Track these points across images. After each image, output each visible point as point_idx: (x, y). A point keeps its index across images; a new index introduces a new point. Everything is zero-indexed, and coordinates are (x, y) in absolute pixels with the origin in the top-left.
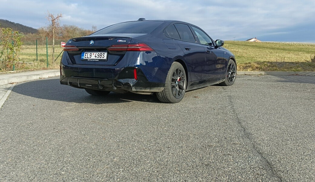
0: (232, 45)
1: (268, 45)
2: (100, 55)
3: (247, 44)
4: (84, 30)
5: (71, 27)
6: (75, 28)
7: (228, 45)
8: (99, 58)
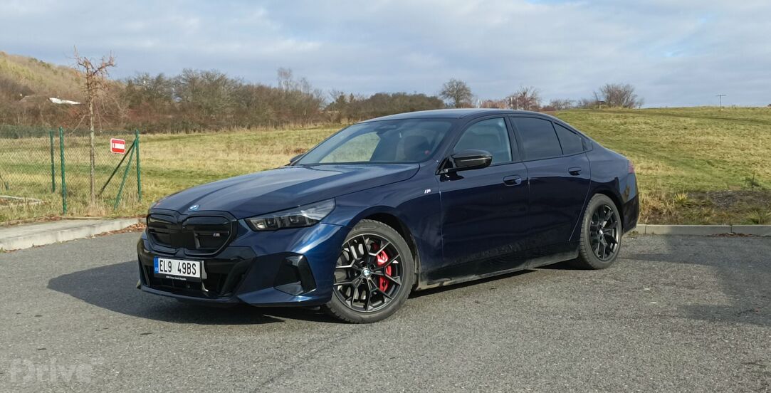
0: (707, 121)
3: (760, 118)
4: (245, 84)
5: (208, 75)
6: (218, 80)
7: (694, 121)
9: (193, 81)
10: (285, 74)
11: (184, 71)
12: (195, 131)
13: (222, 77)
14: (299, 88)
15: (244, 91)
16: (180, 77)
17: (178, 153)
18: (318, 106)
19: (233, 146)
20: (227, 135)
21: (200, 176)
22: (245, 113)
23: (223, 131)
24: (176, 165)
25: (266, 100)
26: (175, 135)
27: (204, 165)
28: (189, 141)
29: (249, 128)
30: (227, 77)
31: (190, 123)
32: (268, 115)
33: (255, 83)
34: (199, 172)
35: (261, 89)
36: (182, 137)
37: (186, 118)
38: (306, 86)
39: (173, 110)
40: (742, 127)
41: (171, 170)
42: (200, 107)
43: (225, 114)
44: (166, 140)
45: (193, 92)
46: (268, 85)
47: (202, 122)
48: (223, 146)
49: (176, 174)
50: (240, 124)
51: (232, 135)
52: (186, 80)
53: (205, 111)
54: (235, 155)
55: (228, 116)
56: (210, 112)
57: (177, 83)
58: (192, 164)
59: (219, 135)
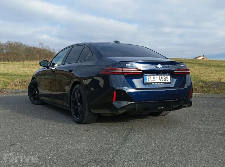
1: (215, 63)
2: (164, 79)
5: (16, 43)
8: (164, 81)
9: (11, 44)
10: (41, 44)
11: (8, 41)
12: (11, 61)
13: (21, 44)
14: (46, 49)
15: (28, 49)
16: (6, 43)
17: (6, 68)
18: (54, 54)
19: (25, 66)
20: (23, 63)
21: (15, 75)
22: (29, 56)
23: (21, 61)
24: (6, 72)
25: (36, 52)
26: (4, 62)
27: (16, 72)
28: (9, 64)
29: (30, 61)
30: (23, 44)
31: (10, 58)
32: (36, 57)
33: (32, 46)
34: (15, 74)
35: (34, 48)
36: (7, 63)
37: (8, 57)
38: (49, 48)
39: (4, 54)
40: (189, 65)
41: (4, 73)
42: (13, 53)
43: (22, 56)
44: (1, 64)
45: (11, 48)
46: (37, 47)
47: (14, 58)
48: (22, 66)
49: (6, 74)
50: (27, 59)
51: (24, 63)
52: (9, 44)
53: (15, 55)
54: (26, 69)
55: (23, 57)
56: (17, 55)
57: (5, 45)
58: (12, 71)
59: (20, 63)
